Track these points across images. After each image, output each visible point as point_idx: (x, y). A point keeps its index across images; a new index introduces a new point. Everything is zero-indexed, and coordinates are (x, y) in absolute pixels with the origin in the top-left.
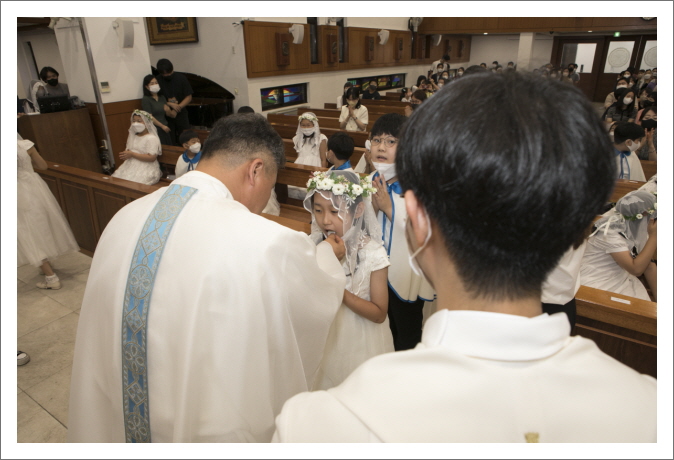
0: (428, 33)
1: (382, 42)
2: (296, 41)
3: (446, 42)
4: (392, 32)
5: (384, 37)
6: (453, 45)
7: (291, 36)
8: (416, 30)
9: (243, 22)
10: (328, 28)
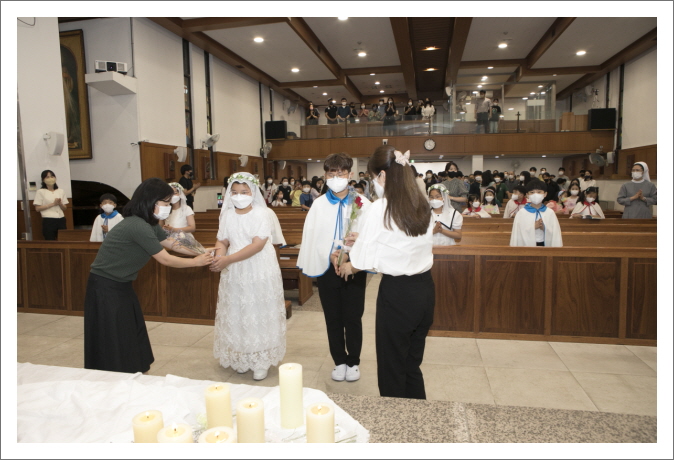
0: (275, 159)
1: (242, 165)
2: (180, 160)
3: (288, 167)
4: (250, 157)
5: (244, 162)
6: (294, 169)
7: (176, 157)
8: (265, 157)
9: (140, 143)
10: (202, 151)
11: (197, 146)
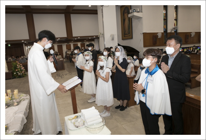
1: (192, 36)
4: (196, 32)
7: (158, 36)
9: (143, 33)
10: (171, 33)
11: (169, 31)
